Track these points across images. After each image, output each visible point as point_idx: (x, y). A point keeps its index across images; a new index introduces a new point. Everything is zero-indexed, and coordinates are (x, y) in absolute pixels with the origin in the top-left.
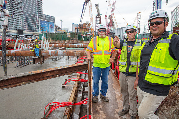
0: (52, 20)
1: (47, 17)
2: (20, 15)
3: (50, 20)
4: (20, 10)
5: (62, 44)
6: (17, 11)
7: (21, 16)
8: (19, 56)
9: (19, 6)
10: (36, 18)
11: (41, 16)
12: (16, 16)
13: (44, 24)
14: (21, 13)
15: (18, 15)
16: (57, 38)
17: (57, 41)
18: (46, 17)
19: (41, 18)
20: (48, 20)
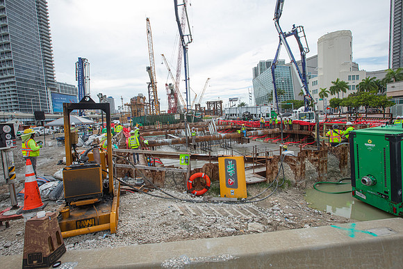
0: (73, 93)
1: (64, 87)
2: (7, 83)
3: (70, 92)
7: (12, 85)
10: (44, 88)
11: (52, 85)
13: (59, 100)
14: (12, 80)
18: (61, 87)
19: (51, 89)
20: (66, 92)
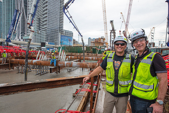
0: (71, 35)
1: (67, 32)
2: (44, 30)
3: (69, 35)
4: (45, 27)
5: (78, 57)
6: (43, 28)
7: (46, 31)
8: (40, 65)
9: (44, 23)
10: (58, 33)
11: (62, 31)
12: (41, 31)
13: (63, 38)
14: (46, 29)
15: (43, 31)
16: (74, 51)
17: (74, 54)
18: (65, 32)
19: (61, 33)
20: (67, 35)
